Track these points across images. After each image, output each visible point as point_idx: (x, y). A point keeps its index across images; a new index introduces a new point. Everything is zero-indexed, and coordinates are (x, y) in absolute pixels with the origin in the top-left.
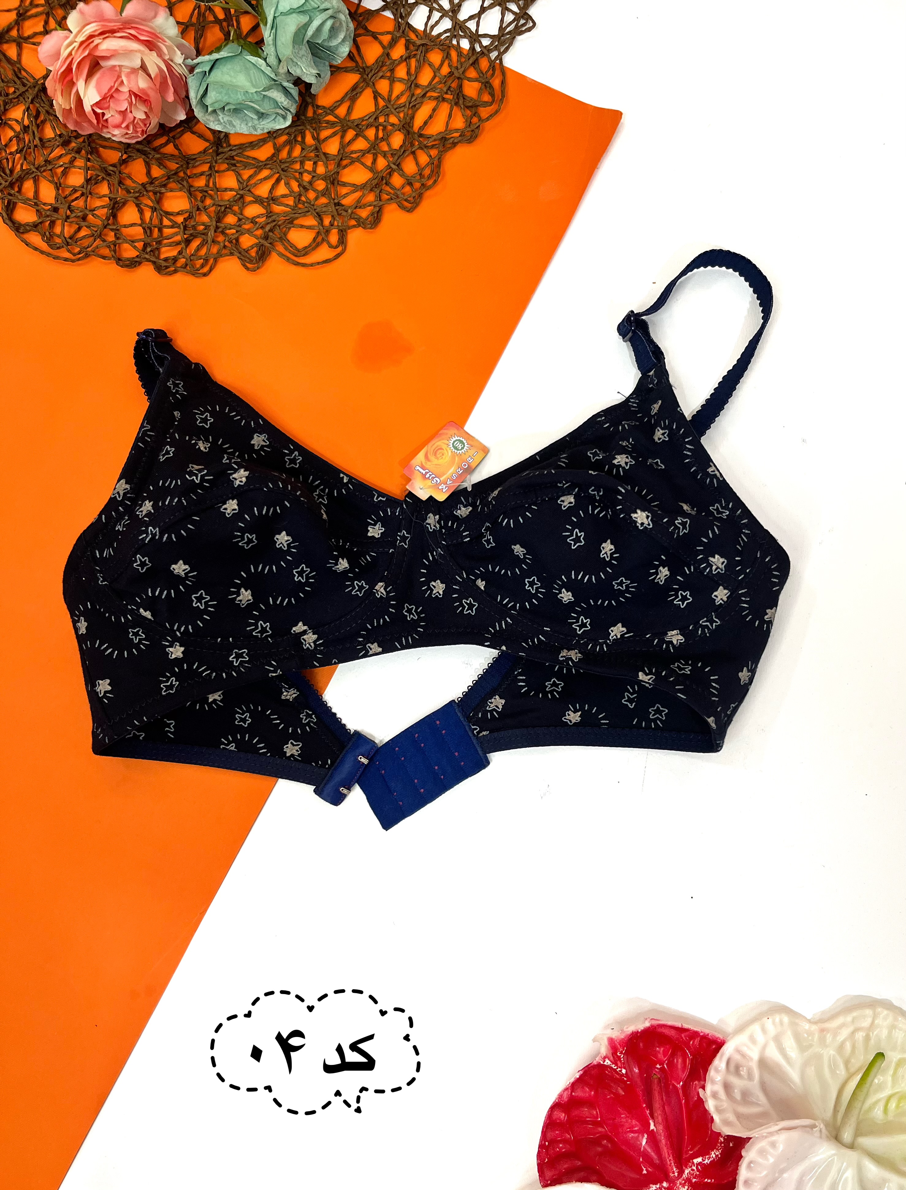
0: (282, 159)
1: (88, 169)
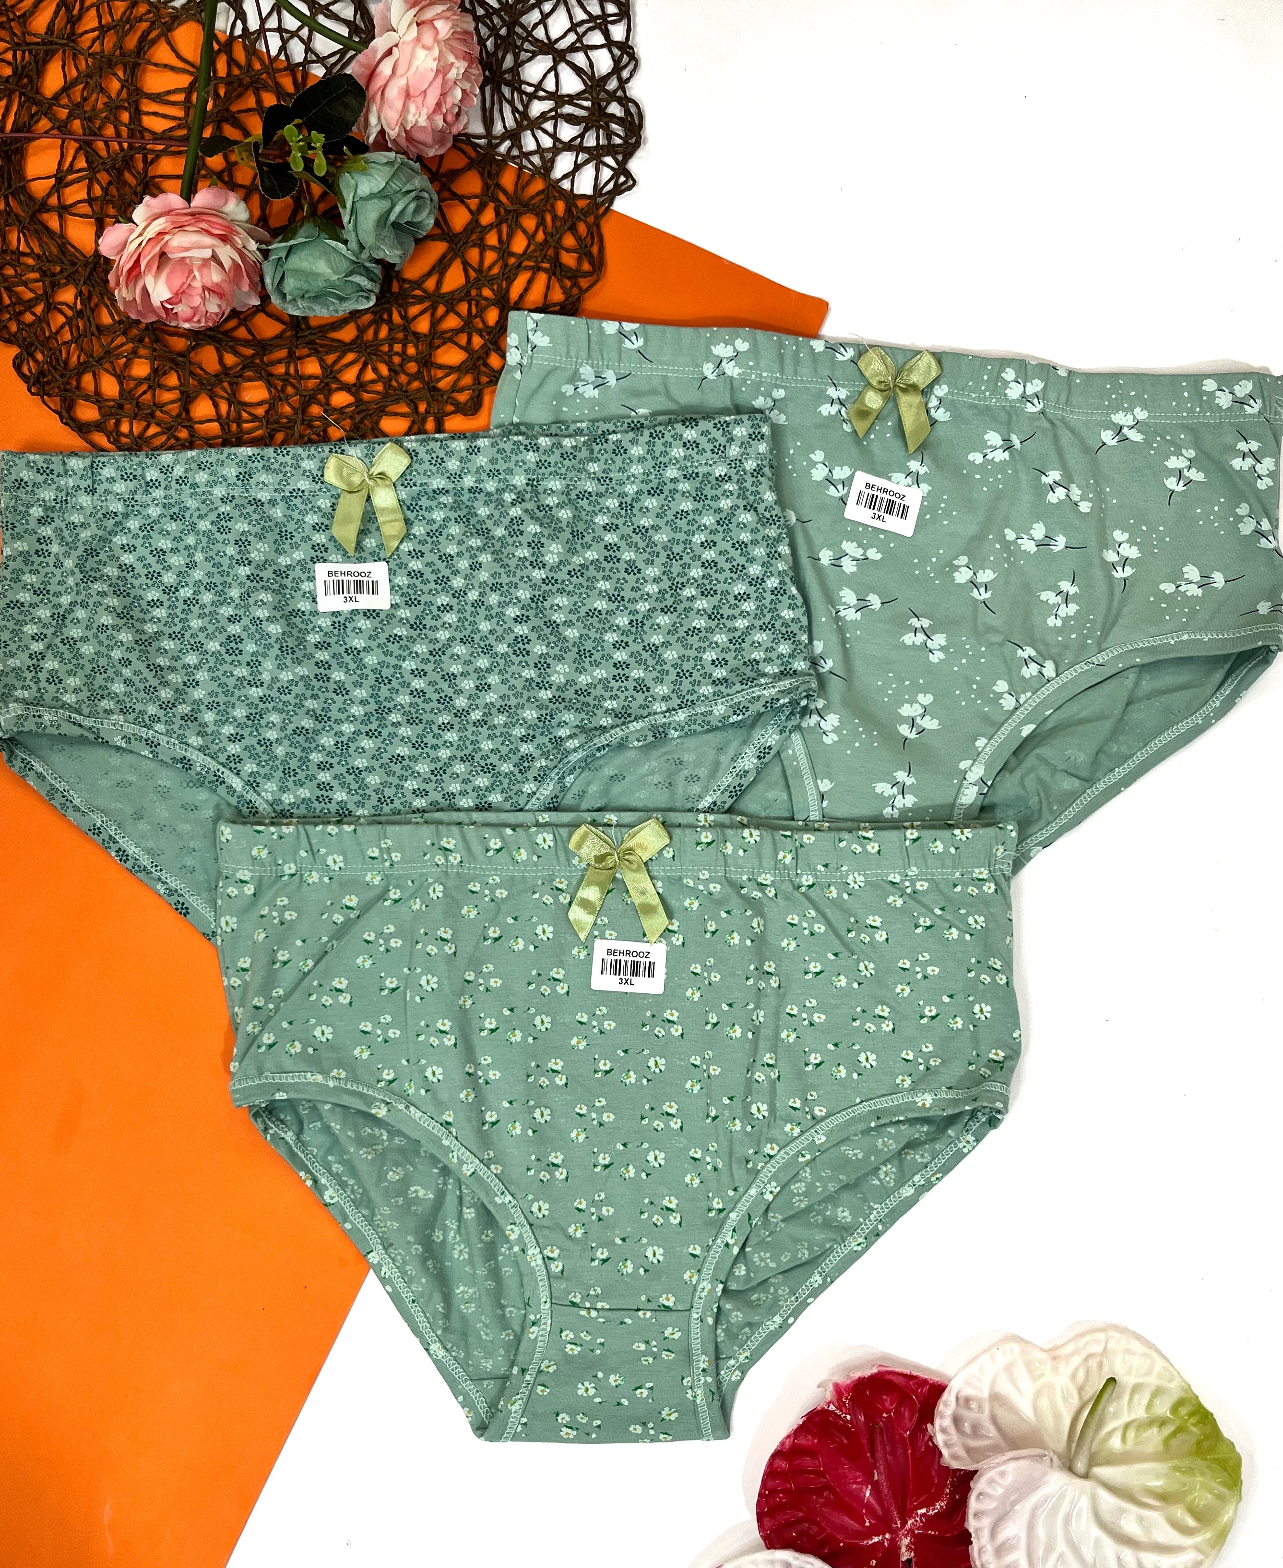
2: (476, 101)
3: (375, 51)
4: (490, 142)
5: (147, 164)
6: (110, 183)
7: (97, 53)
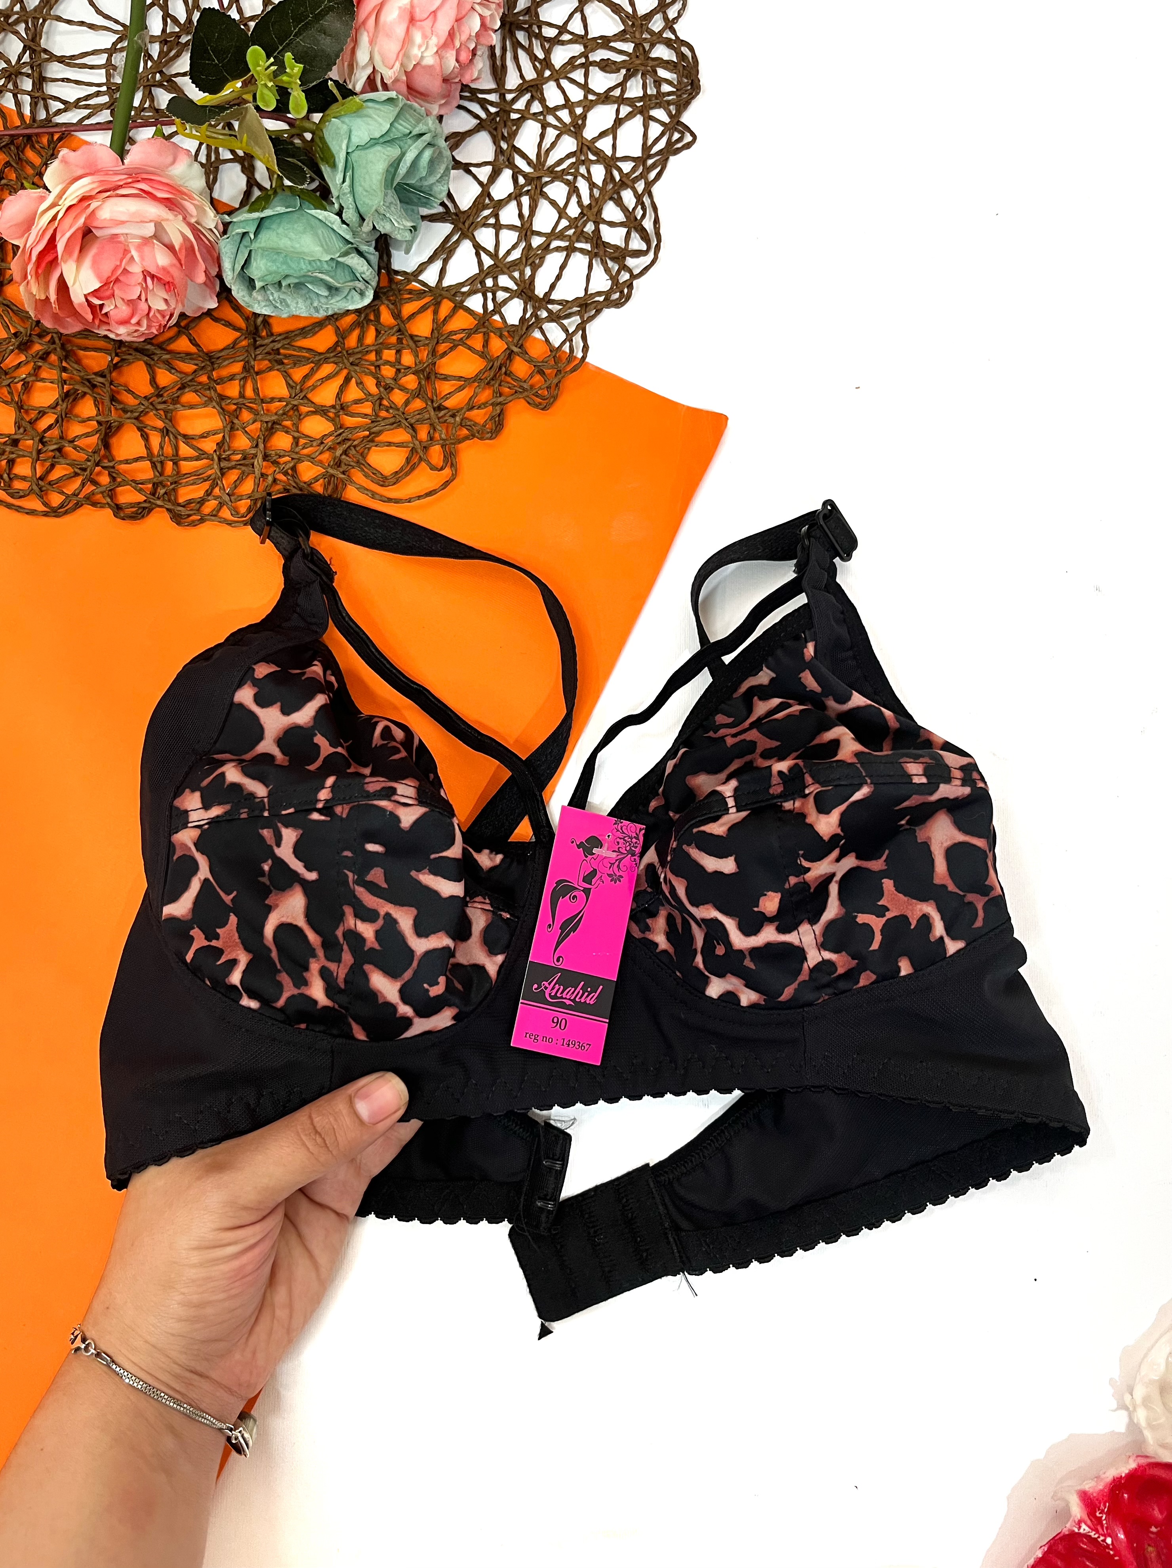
0: (350, 348)
1: (65, 382)
4: (503, 97)
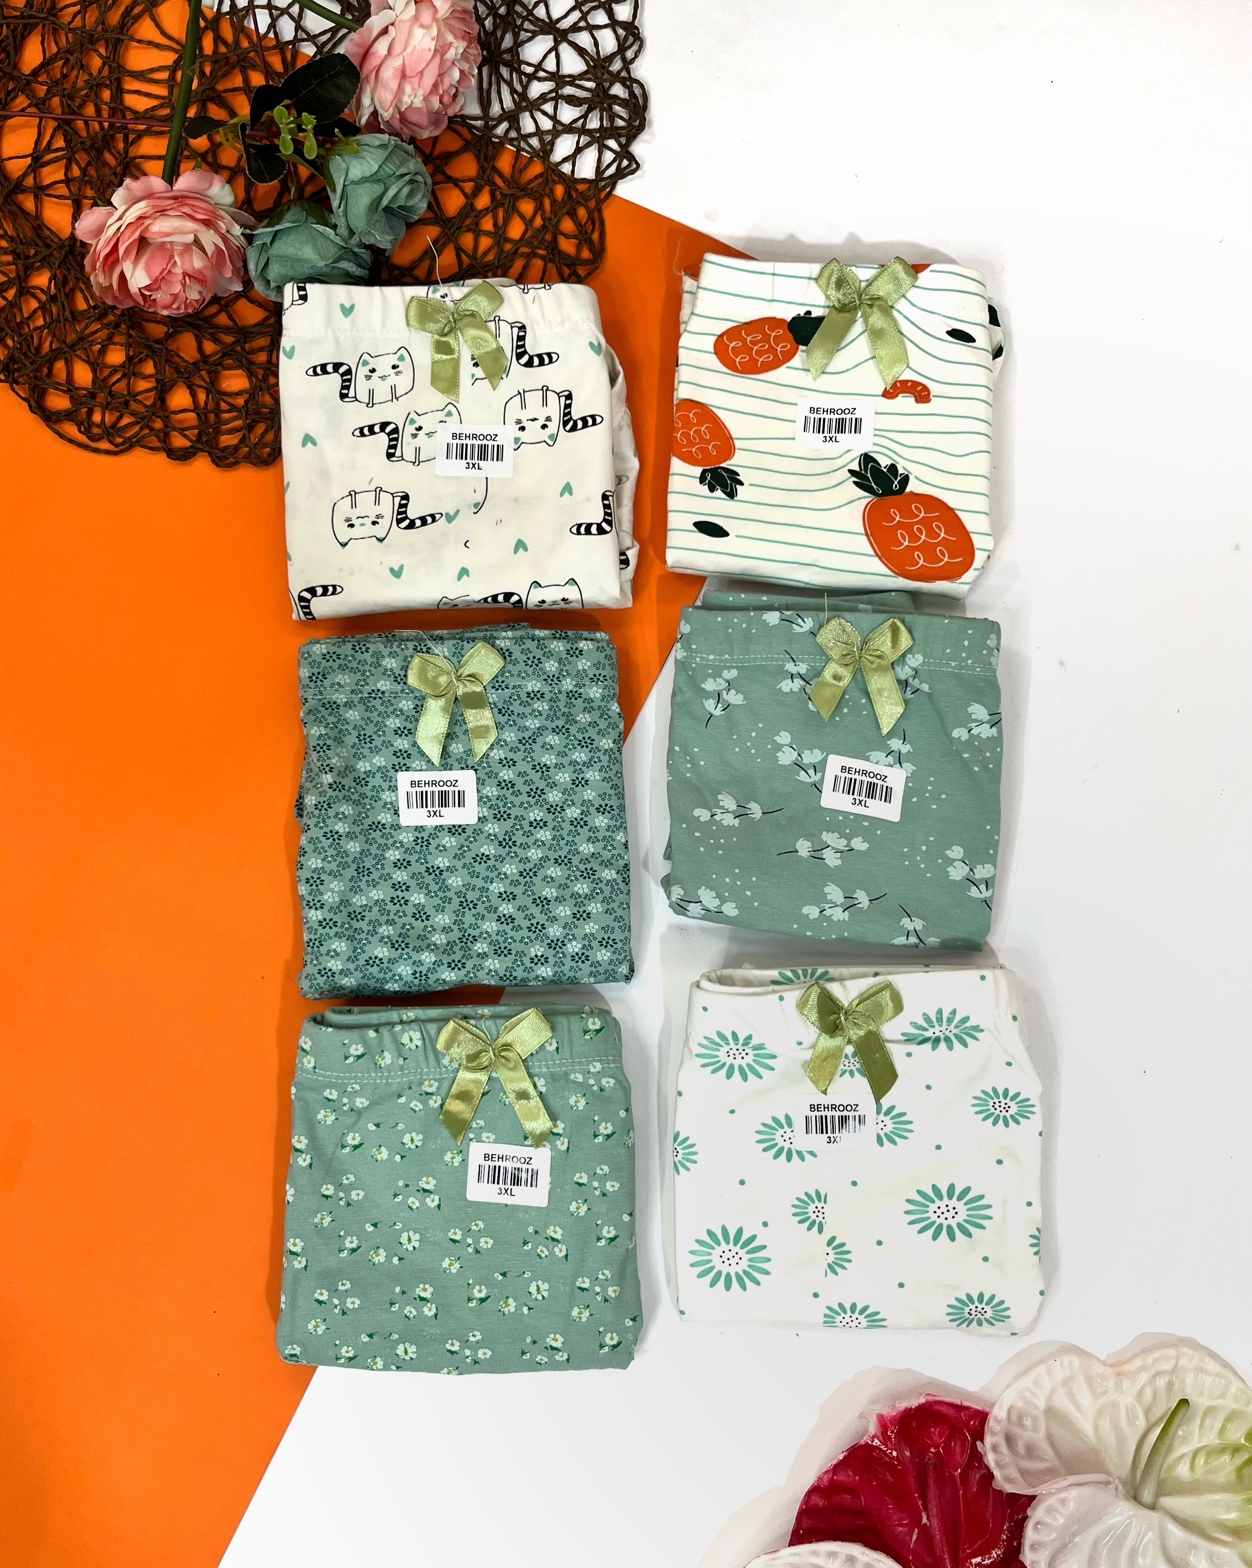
1: (130, 346)
2: (474, 82)
3: (370, 30)
4: (487, 123)
5: (128, 144)
6: (89, 164)
7: (77, 28)
